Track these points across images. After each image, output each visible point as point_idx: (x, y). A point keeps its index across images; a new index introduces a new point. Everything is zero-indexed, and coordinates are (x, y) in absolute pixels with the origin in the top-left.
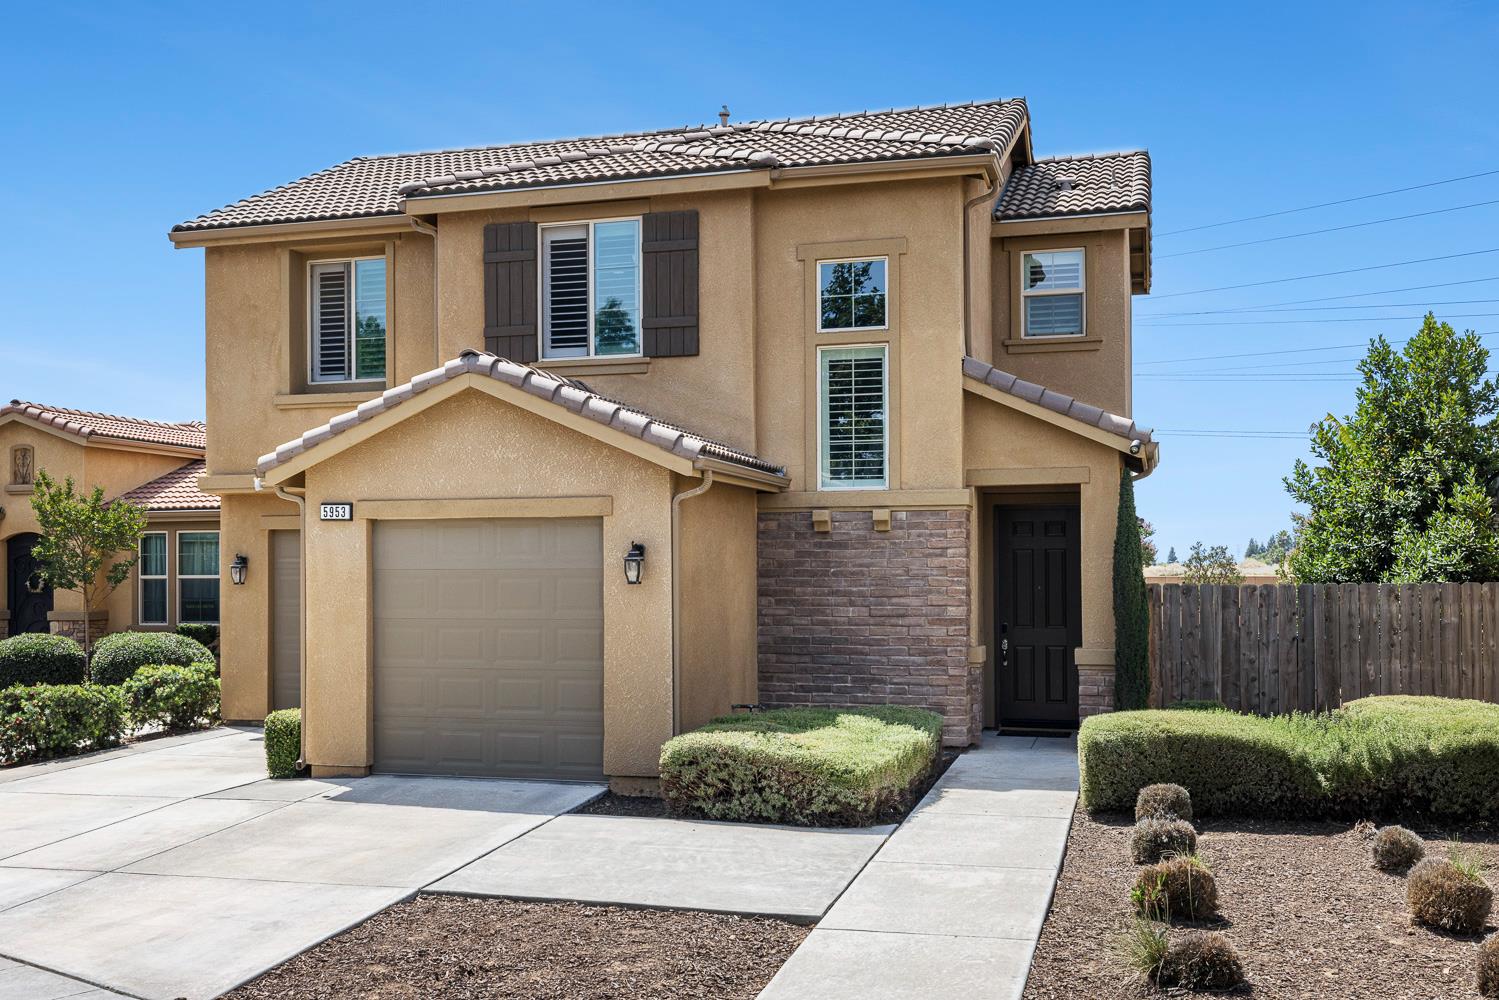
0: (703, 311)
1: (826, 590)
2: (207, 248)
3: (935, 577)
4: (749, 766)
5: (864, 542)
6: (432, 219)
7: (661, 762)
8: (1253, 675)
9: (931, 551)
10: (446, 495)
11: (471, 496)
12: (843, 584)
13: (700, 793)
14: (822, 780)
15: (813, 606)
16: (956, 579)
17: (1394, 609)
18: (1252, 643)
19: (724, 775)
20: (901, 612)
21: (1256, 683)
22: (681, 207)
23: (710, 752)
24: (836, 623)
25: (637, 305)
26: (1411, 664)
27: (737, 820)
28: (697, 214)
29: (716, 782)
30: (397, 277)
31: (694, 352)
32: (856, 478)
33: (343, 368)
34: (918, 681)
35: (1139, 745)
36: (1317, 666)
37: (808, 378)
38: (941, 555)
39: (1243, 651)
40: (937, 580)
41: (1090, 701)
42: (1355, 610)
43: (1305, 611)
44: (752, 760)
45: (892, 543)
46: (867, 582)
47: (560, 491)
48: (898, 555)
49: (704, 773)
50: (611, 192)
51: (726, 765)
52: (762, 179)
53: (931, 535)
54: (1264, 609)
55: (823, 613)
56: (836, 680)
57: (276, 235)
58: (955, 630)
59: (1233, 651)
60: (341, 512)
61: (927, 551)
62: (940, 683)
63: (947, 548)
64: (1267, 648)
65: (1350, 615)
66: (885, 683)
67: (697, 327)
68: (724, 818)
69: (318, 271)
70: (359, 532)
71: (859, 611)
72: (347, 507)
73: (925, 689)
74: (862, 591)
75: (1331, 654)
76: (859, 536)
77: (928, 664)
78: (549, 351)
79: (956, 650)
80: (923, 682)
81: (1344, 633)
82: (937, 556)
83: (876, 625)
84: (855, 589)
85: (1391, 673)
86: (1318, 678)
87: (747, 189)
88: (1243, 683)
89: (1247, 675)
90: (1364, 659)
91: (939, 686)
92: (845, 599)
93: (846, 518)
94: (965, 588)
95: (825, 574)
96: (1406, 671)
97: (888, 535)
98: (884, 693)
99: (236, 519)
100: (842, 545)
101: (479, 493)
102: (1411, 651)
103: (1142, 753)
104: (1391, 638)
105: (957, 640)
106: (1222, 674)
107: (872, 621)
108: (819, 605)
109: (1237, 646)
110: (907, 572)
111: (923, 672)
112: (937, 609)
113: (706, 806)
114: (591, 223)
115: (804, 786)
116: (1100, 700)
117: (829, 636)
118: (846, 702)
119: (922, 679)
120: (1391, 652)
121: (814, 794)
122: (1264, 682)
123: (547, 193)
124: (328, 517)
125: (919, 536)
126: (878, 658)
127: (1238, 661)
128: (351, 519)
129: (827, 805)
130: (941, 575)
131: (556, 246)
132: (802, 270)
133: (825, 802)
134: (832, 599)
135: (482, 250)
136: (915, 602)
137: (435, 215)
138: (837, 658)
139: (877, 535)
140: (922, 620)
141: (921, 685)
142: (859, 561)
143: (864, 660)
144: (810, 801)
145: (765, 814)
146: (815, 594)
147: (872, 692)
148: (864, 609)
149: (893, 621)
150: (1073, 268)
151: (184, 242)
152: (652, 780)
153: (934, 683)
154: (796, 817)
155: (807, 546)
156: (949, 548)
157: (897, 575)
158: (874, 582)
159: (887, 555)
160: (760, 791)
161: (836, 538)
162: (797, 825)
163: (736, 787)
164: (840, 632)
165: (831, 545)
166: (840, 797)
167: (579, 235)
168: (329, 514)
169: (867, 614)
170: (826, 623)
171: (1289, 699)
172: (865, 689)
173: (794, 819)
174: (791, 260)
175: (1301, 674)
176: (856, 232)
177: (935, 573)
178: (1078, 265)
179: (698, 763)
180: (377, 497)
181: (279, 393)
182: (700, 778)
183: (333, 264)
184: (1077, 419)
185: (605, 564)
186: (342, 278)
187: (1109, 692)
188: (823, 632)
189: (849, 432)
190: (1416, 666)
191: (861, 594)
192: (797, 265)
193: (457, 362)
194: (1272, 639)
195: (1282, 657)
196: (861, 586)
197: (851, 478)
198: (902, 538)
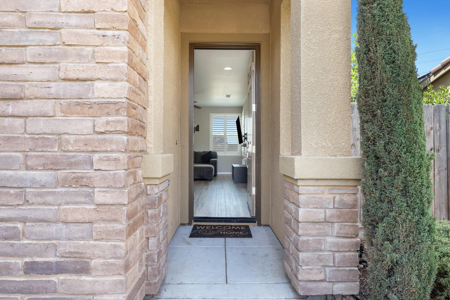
3: (74, 30)
16: (109, 33)
20: (13, 92)
34: (39, 215)
40: (77, 35)
41: (313, 230)
58: (108, 123)
62: (78, 217)
73: (53, 228)
77: (58, 183)
80: (50, 216)
91: (77, 222)
94: (125, 49)
105: (111, 142)
110: (24, 21)
111: (50, 199)
112: (76, 86)
116: (327, 228)
130: (85, 27)
136: (37, 73)
140: (48, 106)
153: (70, 219)
187: (339, 217)
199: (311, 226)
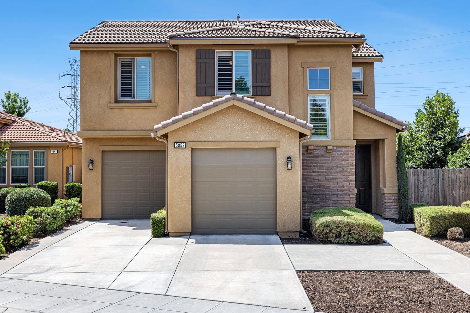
0: (272, 81)
1: (311, 171)
2: (80, 50)
3: (346, 167)
4: (347, 227)
5: (323, 156)
6: (176, 46)
7: (317, 226)
8: (422, 195)
9: (344, 159)
10: (221, 140)
11: (230, 140)
12: (317, 169)
13: (331, 235)
14: (371, 230)
15: (307, 176)
16: (352, 168)
17: (461, 176)
18: (422, 186)
19: (339, 230)
20: (335, 178)
21: (423, 198)
22: (265, 48)
23: (334, 223)
24: (315, 181)
25: (249, 78)
26: (465, 191)
27: (343, 244)
28: (270, 50)
29: (336, 232)
30: (156, 65)
31: (269, 95)
32: (320, 136)
33: (131, 95)
34: (340, 199)
35: (445, 216)
36: (440, 192)
37: (305, 104)
38: (347, 160)
39: (419, 188)
40: (346, 168)
42: (450, 176)
43: (436, 177)
44: (348, 225)
45: (332, 157)
46: (325, 169)
47: (262, 139)
48: (334, 160)
49: (332, 229)
50: (244, 42)
51: (339, 227)
52: (294, 41)
53: (344, 154)
54: (425, 176)
55: (310, 178)
56: (314, 199)
57: (112, 48)
58: (352, 183)
59: (416, 188)
60: (183, 145)
61: (343, 159)
62: (347, 200)
63: (349, 158)
64: (426, 187)
65: (449, 178)
66: (330, 200)
67: (270, 87)
68: (338, 243)
69: (121, 61)
70: (188, 152)
71: (322, 178)
72: (185, 144)
73: (343, 202)
74: (323, 171)
75: (444, 189)
76: (322, 154)
77: (343, 194)
78: (218, 92)
79: (352, 189)
81: (447, 183)
82: (346, 160)
83: (327, 182)
84: (320, 171)
85: (460, 194)
86: (440, 197)
87: (287, 44)
88: (419, 198)
89: (420, 196)
90: (452, 190)
91: (347, 201)
92: (318, 174)
93: (318, 148)
95: (311, 166)
96: (464, 193)
97: (331, 154)
98: (330, 203)
99: (88, 147)
100: (316, 157)
101: (233, 140)
102: (465, 188)
103: (446, 219)
104: (460, 184)
105: (352, 186)
106: (414, 195)
107: (326, 181)
108: (309, 176)
109: (418, 187)
110: (337, 165)
111: (342, 196)
112: (346, 177)
113: (333, 240)
114: (234, 51)
115: (365, 232)
116: (392, 204)
117: (312, 186)
118: (318, 206)
119: (341, 199)
120: (460, 188)
121: (368, 234)
122: (425, 198)
123: (221, 41)
124: (178, 147)
125: (340, 154)
126: (328, 192)
127: (418, 191)
128: (186, 148)
129: (372, 238)
130: (348, 167)
131: (220, 58)
132: (303, 70)
133: (371, 237)
134: (313, 174)
135: (195, 58)
136: (339, 175)
137: (178, 45)
138: (315, 193)
139: (328, 154)
140: (341, 180)
141: (341, 200)
142: (322, 162)
143: (323, 193)
144: (367, 237)
145: (352, 241)
146: (308, 172)
147: (326, 203)
148: (323, 177)
149: (333, 181)
150: (358, 73)
151: (73, 48)
152: (293, 233)
153: (345, 200)
154: (362, 242)
155: (305, 157)
156: (350, 158)
157: (334, 166)
158: (326, 169)
159: (331, 160)
160: (350, 234)
161: (314, 155)
162: (362, 244)
163: (342, 233)
164: (316, 184)
165: (313, 157)
166: (376, 235)
167: (229, 55)
168: (178, 146)
169: (324, 179)
170: (311, 182)
171: (432, 202)
172: (324, 202)
173: (361, 242)
174: (299, 66)
175: (435, 195)
176: (320, 60)
177: (345, 166)
178: (359, 72)
179: (329, 226)
180: (195, 140)
181: (110, 103)
182: (330, 231)
183: (127, 59)
184: (386, 119)
185: (277, 163)
186: (131, 64)
188: (310, 184)
189: (317, 121)
190: (466, 192)
191: (323, 172)
192: (301, 69)
193: (229, 96)
194: (427, 185)
195: (430, 190)
196: (322, 170)
197: (318, 136)
198: (335, 155)
199: (388, 203)
